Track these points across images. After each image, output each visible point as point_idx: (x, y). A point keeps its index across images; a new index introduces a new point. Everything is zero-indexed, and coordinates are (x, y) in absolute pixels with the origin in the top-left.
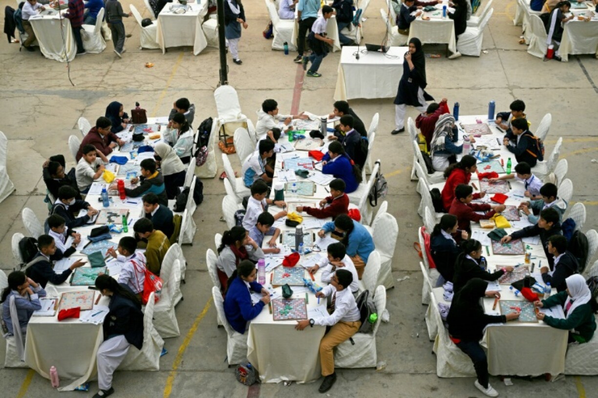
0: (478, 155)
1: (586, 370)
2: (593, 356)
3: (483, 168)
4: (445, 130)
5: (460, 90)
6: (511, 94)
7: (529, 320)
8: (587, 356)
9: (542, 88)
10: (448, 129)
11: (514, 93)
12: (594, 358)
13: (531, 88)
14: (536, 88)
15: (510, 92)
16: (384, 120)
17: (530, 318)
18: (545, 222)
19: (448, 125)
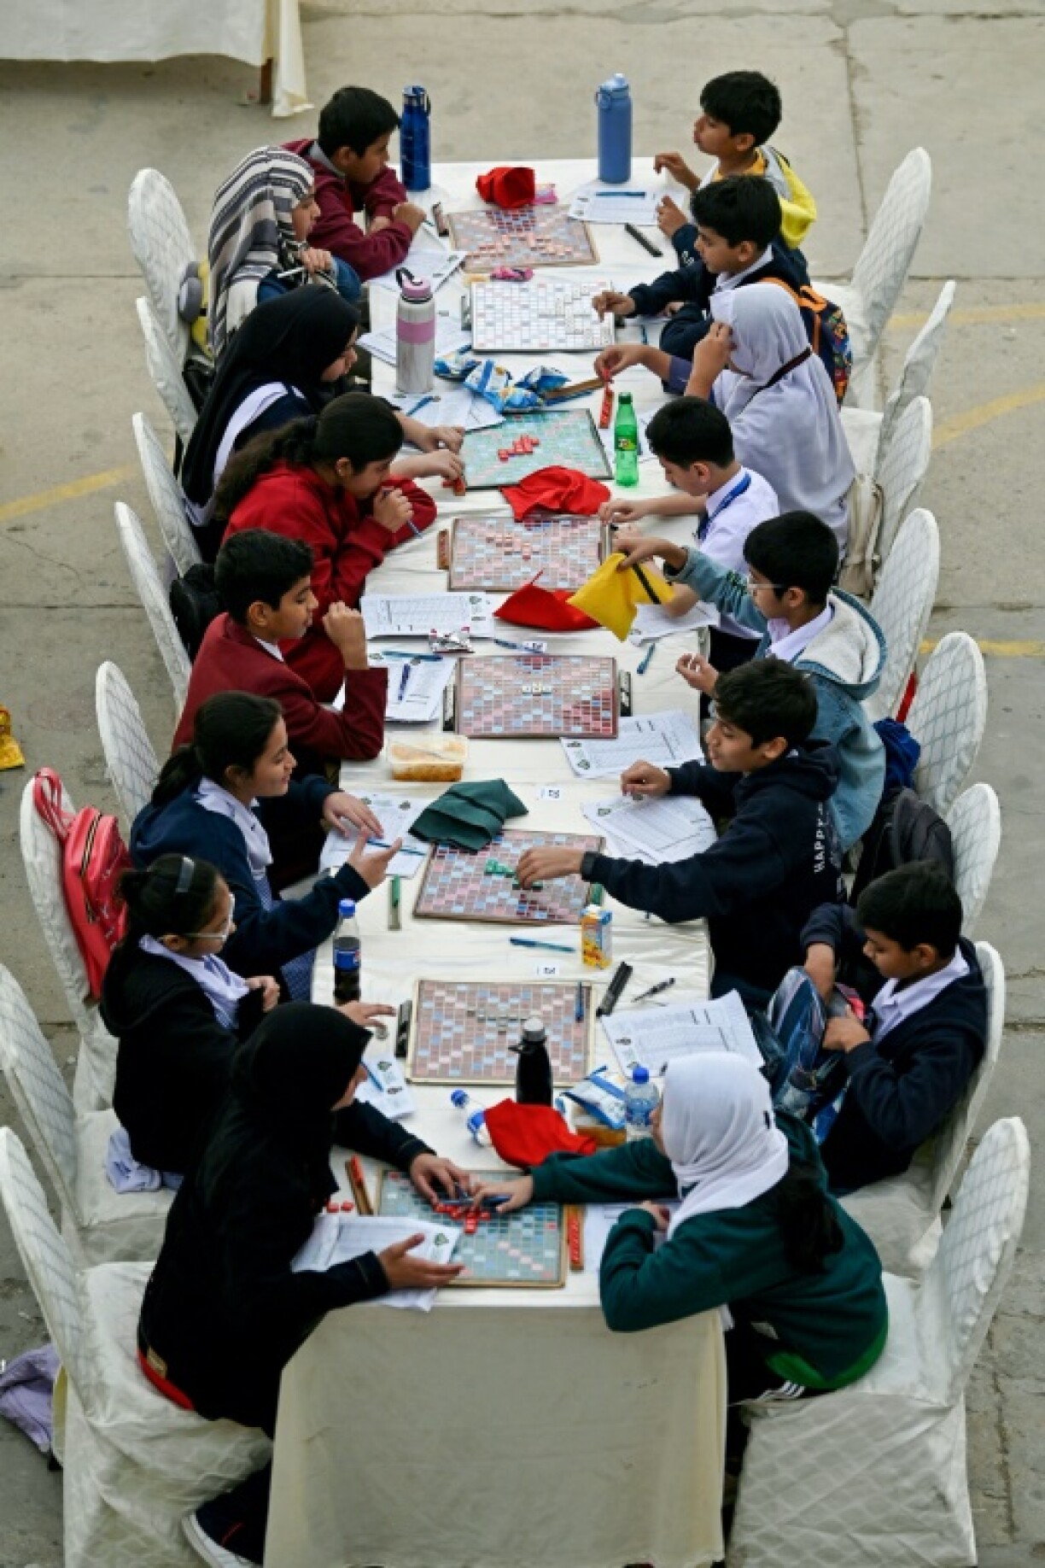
0: (483, 383)
1: (857, 1544)
2: (889, 1469)
3: (494, 450)
4: (257, 241)
5: (561, 22)
6: (838, 45)
7: (514, 1274)
8: (858, 1469)
9: (1018, 15)
10: (272, 236)
11: (854, 44)
12: (894, 1479)
13: (955, 17)
14: (984, 17)
15: (837, 33)
16: (93, 190)
17: (525, 1260)
18: (744, 740)
19: (268, 211)
